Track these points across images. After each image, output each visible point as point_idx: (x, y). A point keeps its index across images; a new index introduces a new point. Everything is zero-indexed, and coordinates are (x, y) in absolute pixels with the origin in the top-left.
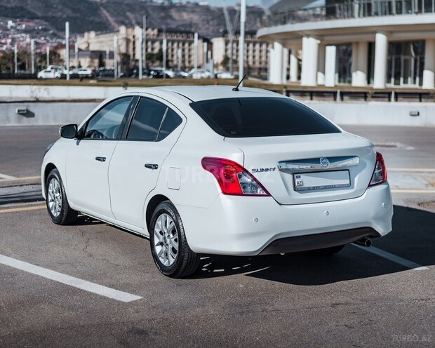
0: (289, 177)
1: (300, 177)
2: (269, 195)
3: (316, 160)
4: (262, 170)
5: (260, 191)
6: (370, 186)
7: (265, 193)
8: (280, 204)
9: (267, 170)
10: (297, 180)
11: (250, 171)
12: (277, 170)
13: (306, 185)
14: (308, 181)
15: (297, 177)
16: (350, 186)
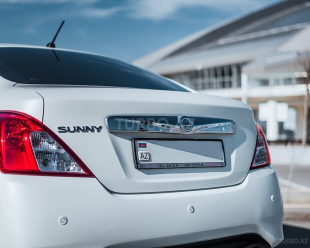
0: (126, 145)
1: (145, 146)
2: (89, 174)
4: (78, 129)
5: (73, 168)
6: (252, 168)
7: (82, 171)
8: (111, 192)
9: (86, 129)
10: (140, 151)
11: (56, 131)
12: (105, 130)
13: (156, 160)
14: (159, 153)
15: (140, 145)
16: (223, 166)
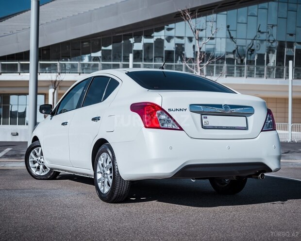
1: (206, 118)
2: (181, 129)
3: (220, 106)
4: (176, 110)
6: (262, 131)
7: (178, 128)
8: (191, 137)
9: (180, 110)
10: (204, 120)
11: (167, 111)
12: (188, 110)
13: (211, 124)
15: (204, 117)
16: (246, 129)
